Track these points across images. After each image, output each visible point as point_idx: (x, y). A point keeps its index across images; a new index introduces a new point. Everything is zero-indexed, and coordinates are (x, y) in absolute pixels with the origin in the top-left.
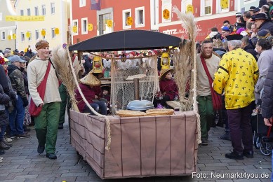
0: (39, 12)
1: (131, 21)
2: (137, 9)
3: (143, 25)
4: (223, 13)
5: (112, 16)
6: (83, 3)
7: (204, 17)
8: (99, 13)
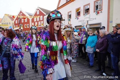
0: (7, 24)
1: (26, 26)
2: (27, 24)
3: (29, 27)
4: (42, 26)
5: (22, 25)
6: (16, 23)
7: (39, 27)
8: (20, 25)
